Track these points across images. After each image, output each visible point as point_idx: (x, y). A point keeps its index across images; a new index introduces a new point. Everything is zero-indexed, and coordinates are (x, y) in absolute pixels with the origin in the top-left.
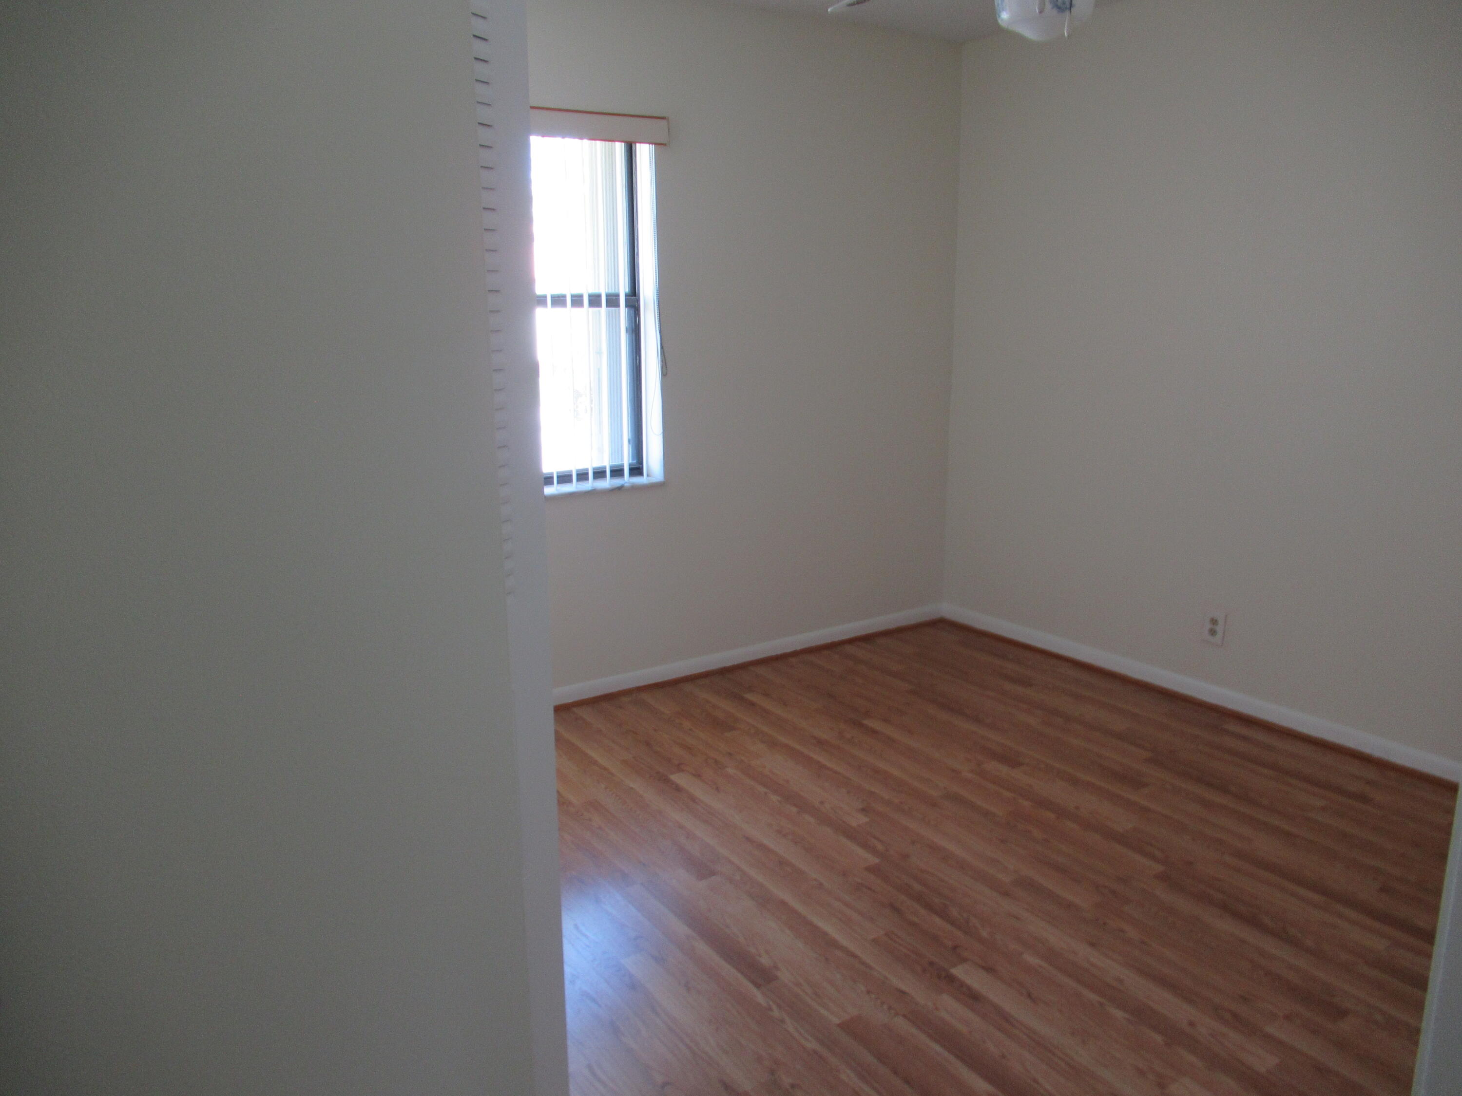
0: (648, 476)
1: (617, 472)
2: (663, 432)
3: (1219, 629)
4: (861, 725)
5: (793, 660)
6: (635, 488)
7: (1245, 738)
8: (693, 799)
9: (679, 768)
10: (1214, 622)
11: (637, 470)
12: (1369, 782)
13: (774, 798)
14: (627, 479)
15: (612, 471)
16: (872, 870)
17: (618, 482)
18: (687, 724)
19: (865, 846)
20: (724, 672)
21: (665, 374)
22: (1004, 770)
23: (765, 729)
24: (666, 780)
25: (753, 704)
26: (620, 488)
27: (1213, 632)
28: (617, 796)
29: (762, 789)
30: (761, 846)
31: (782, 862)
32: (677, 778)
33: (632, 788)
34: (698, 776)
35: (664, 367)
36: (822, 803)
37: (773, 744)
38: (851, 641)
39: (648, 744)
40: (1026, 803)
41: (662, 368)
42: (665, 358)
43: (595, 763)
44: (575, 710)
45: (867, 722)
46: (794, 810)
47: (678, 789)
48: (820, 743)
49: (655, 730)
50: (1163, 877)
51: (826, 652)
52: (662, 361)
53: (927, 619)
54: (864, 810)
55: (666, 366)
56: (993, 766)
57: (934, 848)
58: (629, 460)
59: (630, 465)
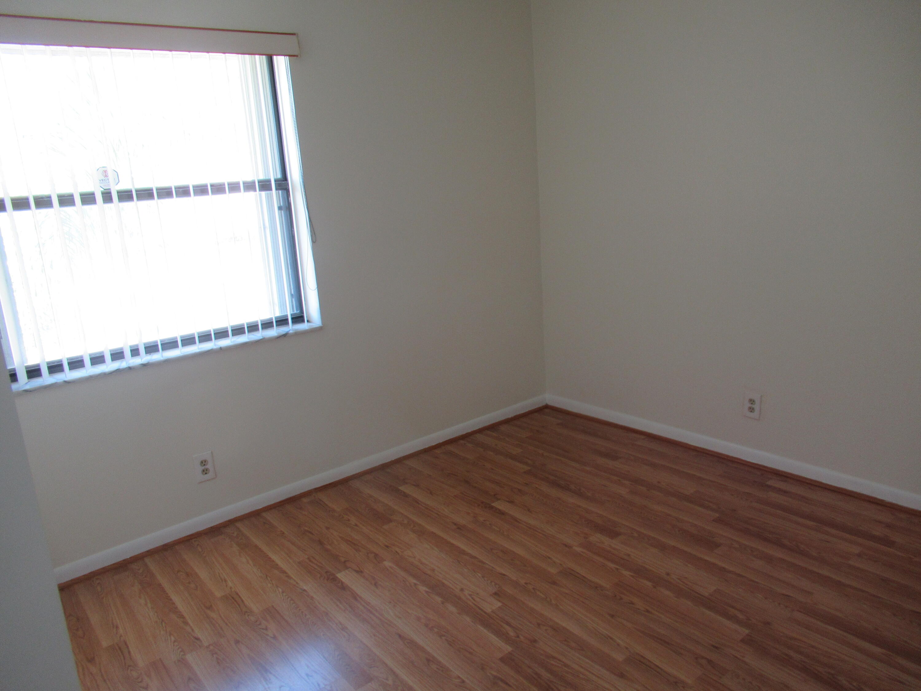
0: (308, 321)
1: (282, 321)
2: (317, 287)
3: (756, 407)
4: (492, 508)
5: (438, 451)
6: (298, 334)
7: (785, 492)
8: (355, 596)
9: (345, 565)
10: (752, 401)
11: (299, 318)
12: (888, 526)
13: (423, 589)
14: (291, 328)
15: (277, 322)
16: (507, 660)
17: (283, 330)
18: (353, 520)
19: (499, 633)
20: (384, 467)
21: (315, 241)
22: (606, 542)
23: (414, 518)
24: (333, 579)
25: (406, 495)
26: (285, 335)
27: (751, 410)
28: (292, 600)
29: (413, 581)
30: (412, 644)
31: (430, 660)
32: (344, 576)
33: (305, 590)
34: (359, 572)
35: (314, 236)
36: (462, 590)
37: (421, 533)
38: (480, 431)
39: (321, 543)
40: (627, 573)
41: (312, 236)
42: (313, 229)
43: (277, 567)
44: (264, 514)
45: (496, 504)
46: (439, 599)
47: (343, 587)
48: (459, 528)
49: (327, 528)
50: (748, 641)
51: (462, 442)
52: (311, 231)
53: (537, 407)
54: (496, 594)
55: (315, 234)
56: (597, 538)
57: (556, 629)
58: (290, 312)
59: (292, 315)
